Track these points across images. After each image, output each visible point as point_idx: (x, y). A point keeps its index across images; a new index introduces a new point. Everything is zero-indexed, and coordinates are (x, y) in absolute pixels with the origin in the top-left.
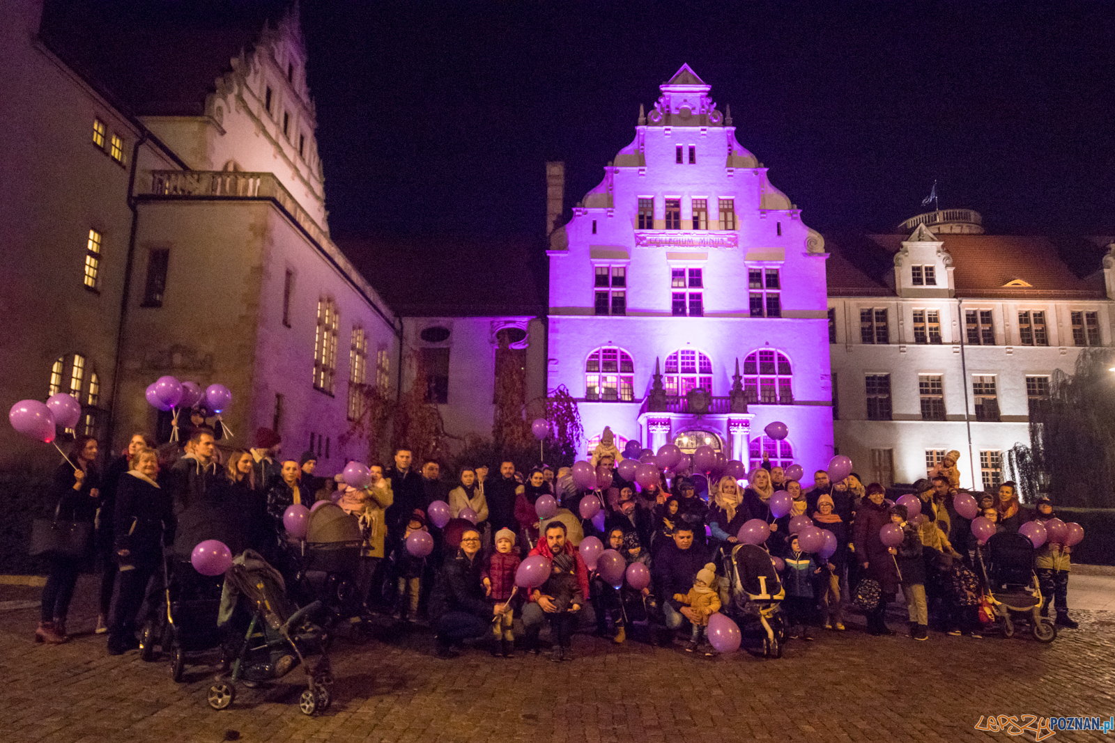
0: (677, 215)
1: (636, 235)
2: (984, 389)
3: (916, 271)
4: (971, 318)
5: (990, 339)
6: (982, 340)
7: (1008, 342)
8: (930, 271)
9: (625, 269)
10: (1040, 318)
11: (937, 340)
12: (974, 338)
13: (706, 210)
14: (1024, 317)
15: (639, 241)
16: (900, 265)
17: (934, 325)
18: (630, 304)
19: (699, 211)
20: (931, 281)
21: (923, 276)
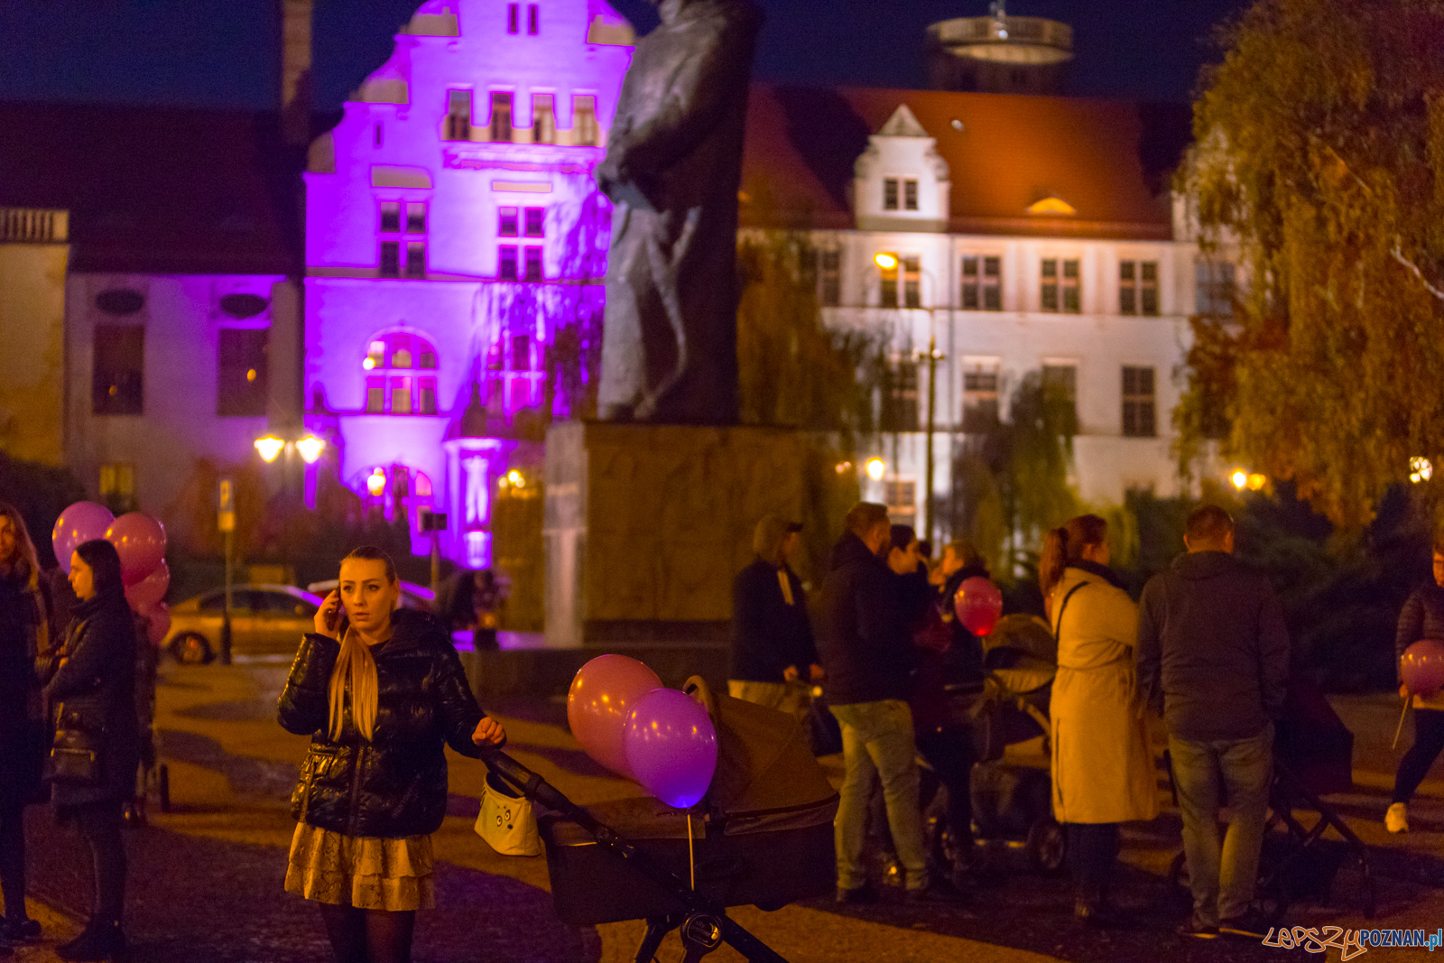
0: (510, 118)
1: (445, 152)
2: (981, 382)
3: (891, 185)
4: (969, 267)
5: (994, 301)
6: (982, 302)
7: (1021, 308)
8: (912, 186)
9: (427, 203)
10: (1072, 269)
11: (913, 301)
12: (970, 300)
13: (554, 109)
14: (1048, 268)
15: (450, 161)
16: (864, 177)
17: (912, 277)
18: (435, 262)
19: (543, 110)
20: (912, 204)
21: (900, 194)
